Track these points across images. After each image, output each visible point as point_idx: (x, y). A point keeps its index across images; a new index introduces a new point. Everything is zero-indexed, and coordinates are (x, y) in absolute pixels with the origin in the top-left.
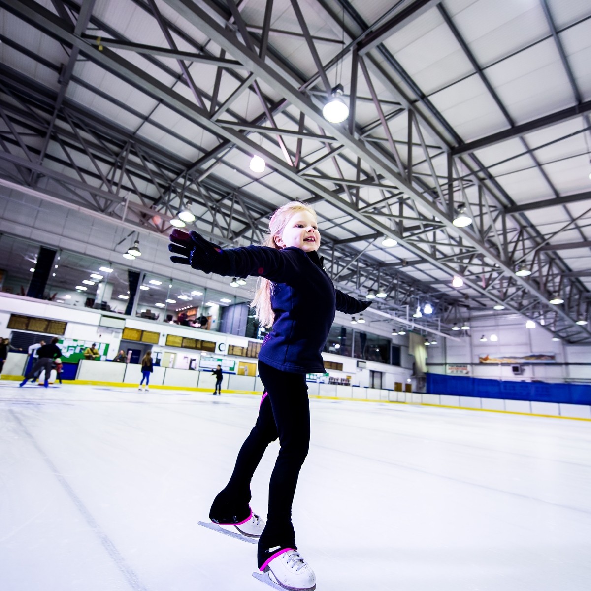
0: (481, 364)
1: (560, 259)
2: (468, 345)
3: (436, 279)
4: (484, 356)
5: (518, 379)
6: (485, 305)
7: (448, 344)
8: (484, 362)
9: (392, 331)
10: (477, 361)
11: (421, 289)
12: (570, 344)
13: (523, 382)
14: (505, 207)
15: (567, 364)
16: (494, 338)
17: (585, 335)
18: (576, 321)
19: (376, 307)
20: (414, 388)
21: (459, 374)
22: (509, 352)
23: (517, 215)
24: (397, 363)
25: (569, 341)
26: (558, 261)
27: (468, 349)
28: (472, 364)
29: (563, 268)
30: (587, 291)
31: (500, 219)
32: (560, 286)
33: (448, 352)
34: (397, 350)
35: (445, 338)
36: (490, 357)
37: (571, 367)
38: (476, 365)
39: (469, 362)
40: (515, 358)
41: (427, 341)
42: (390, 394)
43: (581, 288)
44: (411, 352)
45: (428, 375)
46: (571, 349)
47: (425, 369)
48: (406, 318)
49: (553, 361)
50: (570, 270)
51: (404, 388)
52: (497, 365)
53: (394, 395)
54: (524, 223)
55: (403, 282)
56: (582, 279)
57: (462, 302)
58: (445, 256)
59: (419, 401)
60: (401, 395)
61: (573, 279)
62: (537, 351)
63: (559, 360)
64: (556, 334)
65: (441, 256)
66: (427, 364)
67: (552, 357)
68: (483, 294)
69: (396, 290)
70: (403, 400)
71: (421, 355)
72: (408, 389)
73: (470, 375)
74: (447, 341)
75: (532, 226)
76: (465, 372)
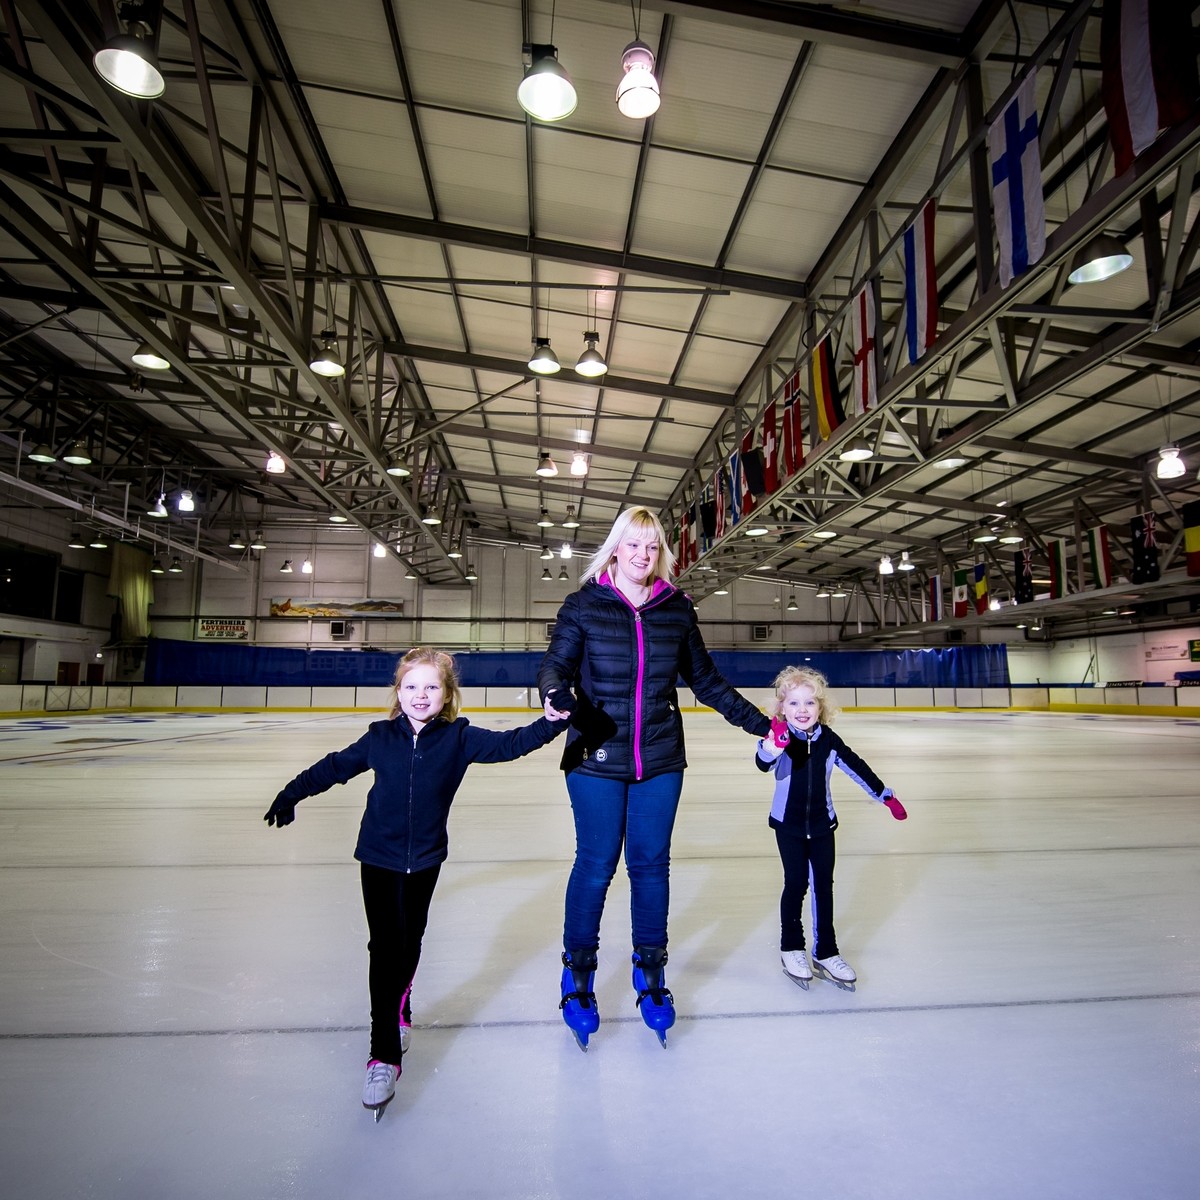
0: (274, 618)
1: (445, 444)
2: (252, 579)
3: (206, 431)
4: (281, 603)
5: (340, 646)
6: (295, 498)
7: (205, 574)
8: (280, 613)
9: (70, 538)
10: (266, 612)
11: (159, 443)
12: (429, 586)
13: (348, 652)
14: (386, 338)
15: (420, 619)
16: (307, 568)
17: (453, 573)
18: (448, 553)
19: (34, 475)
20: (109, 672)
21: (225, 639)
22: (328, 594)
23: (402, 360)
24: (69, 615)
25: (428, 581)
26: (440, 447)
27: (251, 585)
28: (255, 618)
29: (446, 459)
30: (468, 501)
31: (374, 356)
32: (437, 486)
33: (204, 591)
34: (73, 582)
35: (201, 560)
36: (292, 604)
37: (424, 624)
38: (263, 619)
39: (250, 613)
40: (339, 606)
41: (157, 565)
42: (50, 694)
43: (461, 496)
44: (113, 591)
45: (152, 641)
46: (430, 594)
47: (144, 630)
48: (121, 514)
49: (400, 615)
50: (454, 466)
51: (83, 674)
52: (304, 619)
53: (59, 693)
54: (408, 375)
55: (117, 422)
56: (466, 482)
57: (250, 485)
58: (210, 358)
59: (125, 702)
60: (80, 693)
61: (454, 480)
62: (377, 594)
63: (410, 612)
64: (412, 569)
65: (200, 355)
66: (152, 618)
67: (400, 607)
68: (299, 477)
69: (93, 437)
70: (83, 704)
71: (139, 596)
72: (95, 677)
73: (249, 640)
74: (205, 567)
75: (419, 382)
76: (238, 634)
